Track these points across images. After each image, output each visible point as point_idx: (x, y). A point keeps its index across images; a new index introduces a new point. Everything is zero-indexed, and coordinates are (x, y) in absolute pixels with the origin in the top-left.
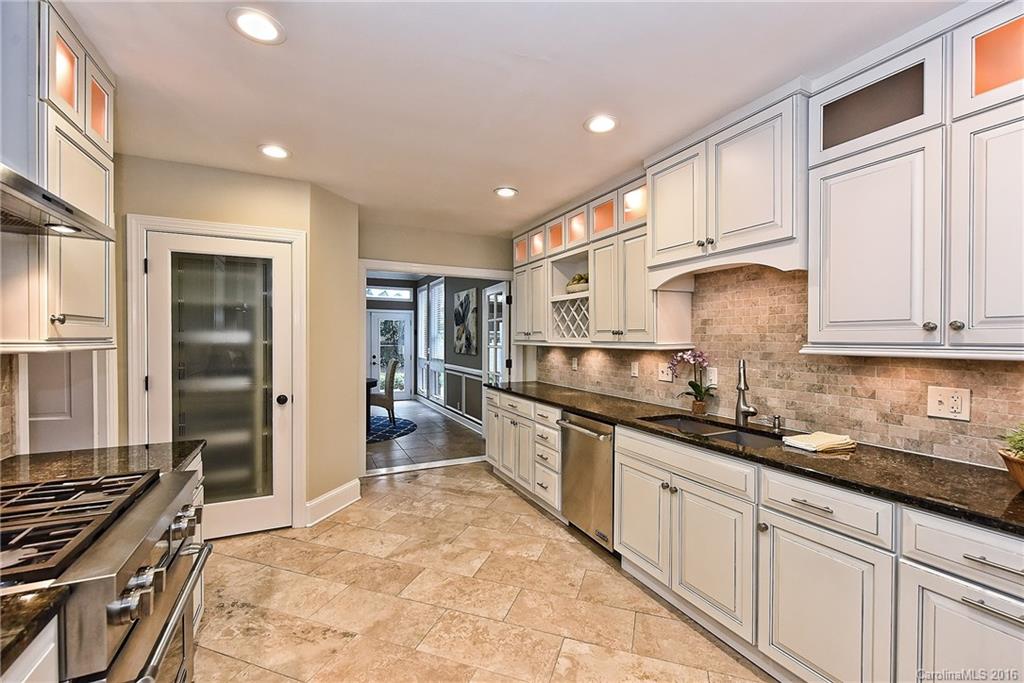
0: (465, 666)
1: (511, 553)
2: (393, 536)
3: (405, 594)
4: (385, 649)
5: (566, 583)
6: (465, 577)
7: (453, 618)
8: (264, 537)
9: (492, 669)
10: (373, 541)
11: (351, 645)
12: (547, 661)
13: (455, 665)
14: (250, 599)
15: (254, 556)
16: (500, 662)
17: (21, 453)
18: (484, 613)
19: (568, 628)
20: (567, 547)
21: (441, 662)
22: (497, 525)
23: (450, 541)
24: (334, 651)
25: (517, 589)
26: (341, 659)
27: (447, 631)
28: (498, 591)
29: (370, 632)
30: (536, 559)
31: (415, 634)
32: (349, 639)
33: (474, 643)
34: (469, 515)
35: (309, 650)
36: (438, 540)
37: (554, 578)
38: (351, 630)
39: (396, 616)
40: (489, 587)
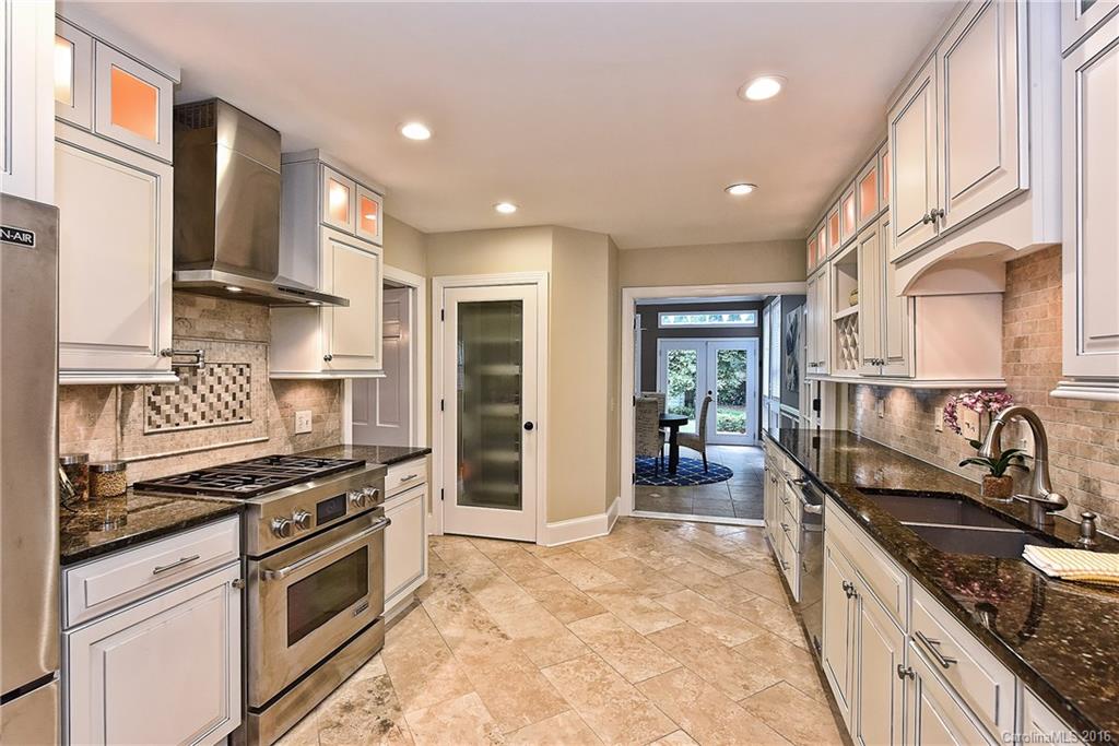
0: (564, 702)
1: (707, 629)
2: (606, 575)
3: (571, 626)
4: (520, 659)
5: (740, 682)
6: (636, 632)
7: (592, 660)
8: (513, 545)
9: (584, 716)
10: (586, 574)
11: (501, 645)
12: (640, 738)
13: (558, 696)
14: (468, 587)
15: (495, 558)
16: (596, 716)
17: (346, 443)
18: (622, 669)
19: (695, 724)
20: (785, 648)
21: (549, 689)
22: (720, 597)
23: (653, 596)
24: (487, 644)
25: (679, 665)
26: (487, 650)
27: (577, 669)
28: (656, 658)
29: (521, 643)
30: (730, 645)
31: (550, 659)
32: (503, 640)
33: (589, 689)
34: (698, 578)
35: (474, 635)
36: (642, 592)
37: (731, 672)
38: (509, 635)
39: (549, 639)
40: (651, 650)
